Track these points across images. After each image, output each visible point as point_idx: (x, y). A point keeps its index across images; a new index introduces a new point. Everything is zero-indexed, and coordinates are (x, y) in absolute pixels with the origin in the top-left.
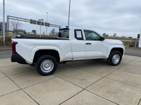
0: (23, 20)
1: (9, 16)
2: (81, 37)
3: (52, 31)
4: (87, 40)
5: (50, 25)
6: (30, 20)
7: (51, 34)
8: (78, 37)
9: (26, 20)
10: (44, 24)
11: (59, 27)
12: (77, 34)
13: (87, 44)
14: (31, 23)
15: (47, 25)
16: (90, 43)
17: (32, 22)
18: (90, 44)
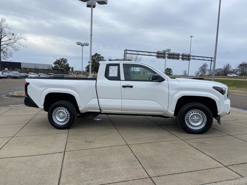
0: (146, 54)
1: (127, 50)
2: (116, 75)
3: (201, 68)
4: (126, 80)
5: (191, 57)
6: (157, 53)
7: (198, 73)
8: (111, 75)
9: (149, 53)
10: (181, 56)
11: (210, 59)
12: (110, 71)
13: (124, 87)
14: (158, 57)
15: (187, 57)
16: (131, 85)
17: (160, 55)
18: (132, 87)
